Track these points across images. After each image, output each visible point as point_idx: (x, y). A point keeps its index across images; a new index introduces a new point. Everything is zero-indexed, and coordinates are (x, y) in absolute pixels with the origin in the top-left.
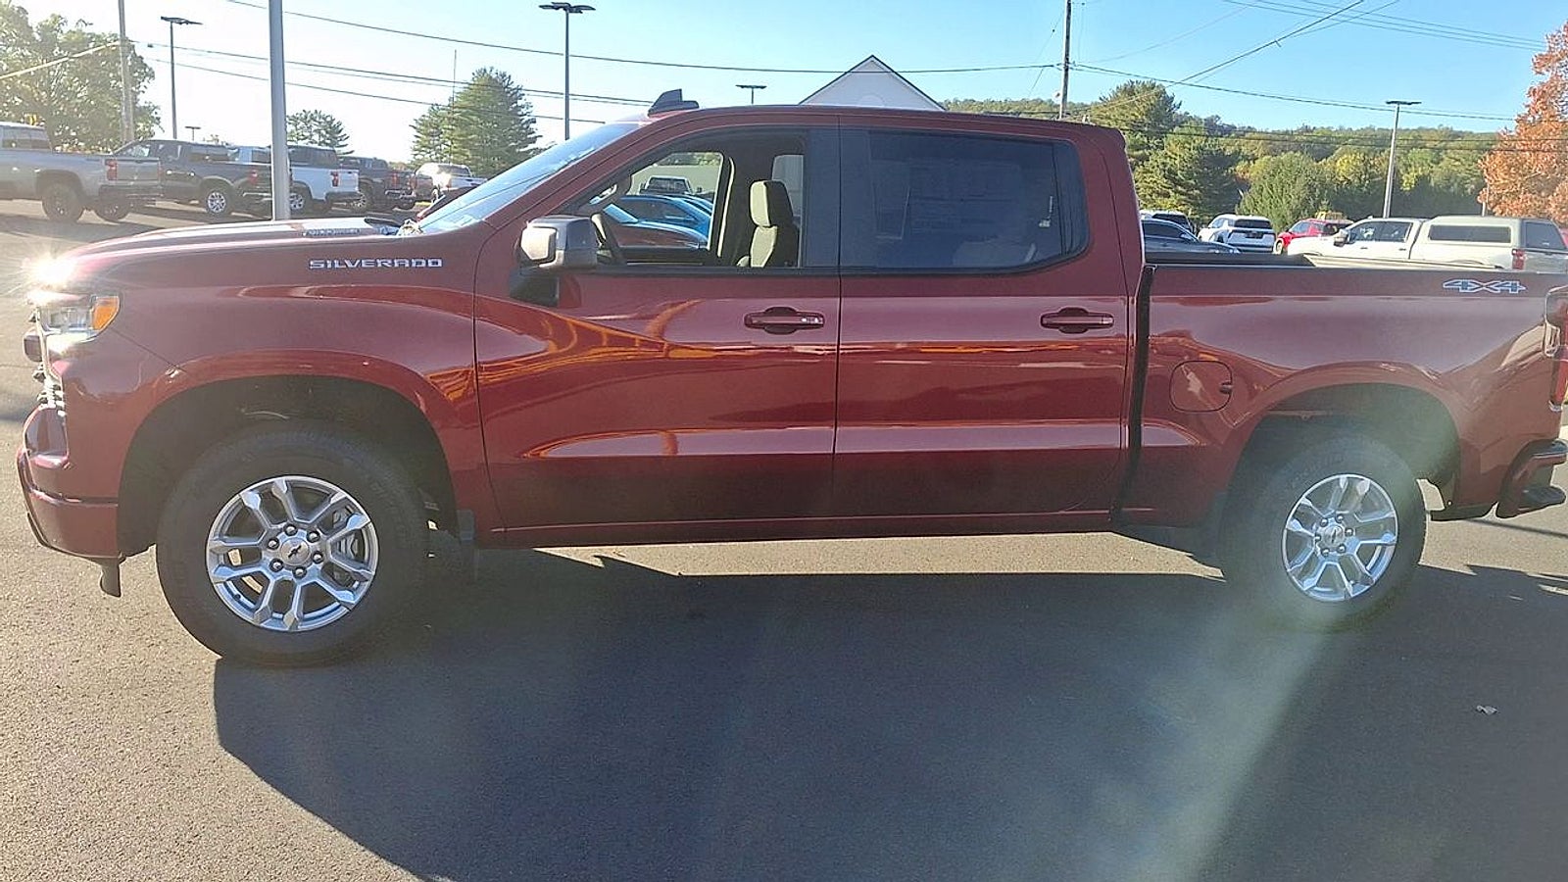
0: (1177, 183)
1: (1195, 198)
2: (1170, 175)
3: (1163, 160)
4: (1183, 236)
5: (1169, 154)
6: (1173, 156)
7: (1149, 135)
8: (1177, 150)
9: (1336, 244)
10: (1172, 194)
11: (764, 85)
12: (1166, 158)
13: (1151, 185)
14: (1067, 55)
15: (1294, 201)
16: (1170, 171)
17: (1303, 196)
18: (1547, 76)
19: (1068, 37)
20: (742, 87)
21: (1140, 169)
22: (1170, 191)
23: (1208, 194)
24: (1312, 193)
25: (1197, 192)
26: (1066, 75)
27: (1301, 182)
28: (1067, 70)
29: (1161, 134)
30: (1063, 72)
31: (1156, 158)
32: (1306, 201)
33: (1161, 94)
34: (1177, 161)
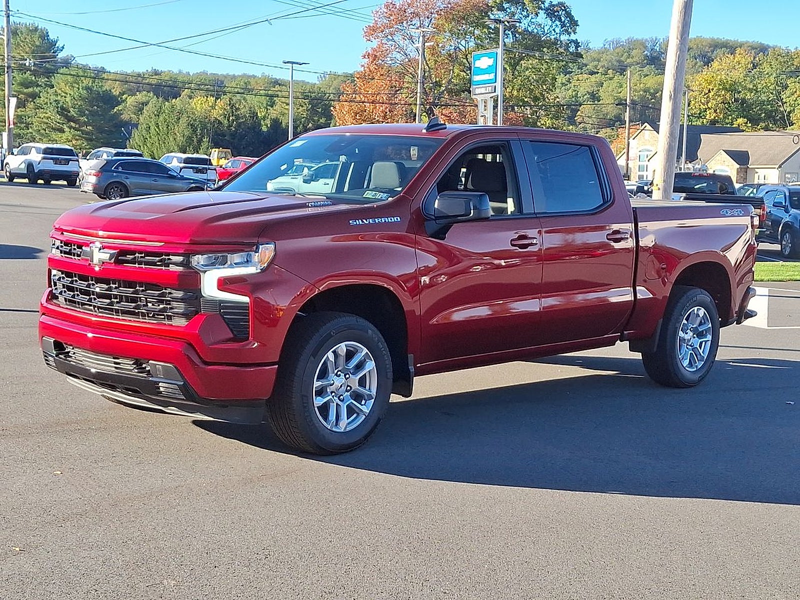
0: (70, 119)
1: (87, 133)
2: (63, 111)
3: (54, 97)
4: (169, 172)
5: (59, 92)
6: (63, 94)
8: (67, 89)
9: (305, 181)
10: (67, 129)
12: (56, 96)
13: (44, 120)
15: (180, 138)
16: (62, 108)
17: (186, 134)
18: (375, 43)
21: (31, 105)
22: (65, 127)
23: (100, 130)
24: (195, 131)
25: (90, 128)
27: (184, 121)
28: (7, 16)
29: (49, 73)
30: (5, 19)
31: (48, 96)
32: (190, 138)
33: (44, 36)
34: (68, 99)
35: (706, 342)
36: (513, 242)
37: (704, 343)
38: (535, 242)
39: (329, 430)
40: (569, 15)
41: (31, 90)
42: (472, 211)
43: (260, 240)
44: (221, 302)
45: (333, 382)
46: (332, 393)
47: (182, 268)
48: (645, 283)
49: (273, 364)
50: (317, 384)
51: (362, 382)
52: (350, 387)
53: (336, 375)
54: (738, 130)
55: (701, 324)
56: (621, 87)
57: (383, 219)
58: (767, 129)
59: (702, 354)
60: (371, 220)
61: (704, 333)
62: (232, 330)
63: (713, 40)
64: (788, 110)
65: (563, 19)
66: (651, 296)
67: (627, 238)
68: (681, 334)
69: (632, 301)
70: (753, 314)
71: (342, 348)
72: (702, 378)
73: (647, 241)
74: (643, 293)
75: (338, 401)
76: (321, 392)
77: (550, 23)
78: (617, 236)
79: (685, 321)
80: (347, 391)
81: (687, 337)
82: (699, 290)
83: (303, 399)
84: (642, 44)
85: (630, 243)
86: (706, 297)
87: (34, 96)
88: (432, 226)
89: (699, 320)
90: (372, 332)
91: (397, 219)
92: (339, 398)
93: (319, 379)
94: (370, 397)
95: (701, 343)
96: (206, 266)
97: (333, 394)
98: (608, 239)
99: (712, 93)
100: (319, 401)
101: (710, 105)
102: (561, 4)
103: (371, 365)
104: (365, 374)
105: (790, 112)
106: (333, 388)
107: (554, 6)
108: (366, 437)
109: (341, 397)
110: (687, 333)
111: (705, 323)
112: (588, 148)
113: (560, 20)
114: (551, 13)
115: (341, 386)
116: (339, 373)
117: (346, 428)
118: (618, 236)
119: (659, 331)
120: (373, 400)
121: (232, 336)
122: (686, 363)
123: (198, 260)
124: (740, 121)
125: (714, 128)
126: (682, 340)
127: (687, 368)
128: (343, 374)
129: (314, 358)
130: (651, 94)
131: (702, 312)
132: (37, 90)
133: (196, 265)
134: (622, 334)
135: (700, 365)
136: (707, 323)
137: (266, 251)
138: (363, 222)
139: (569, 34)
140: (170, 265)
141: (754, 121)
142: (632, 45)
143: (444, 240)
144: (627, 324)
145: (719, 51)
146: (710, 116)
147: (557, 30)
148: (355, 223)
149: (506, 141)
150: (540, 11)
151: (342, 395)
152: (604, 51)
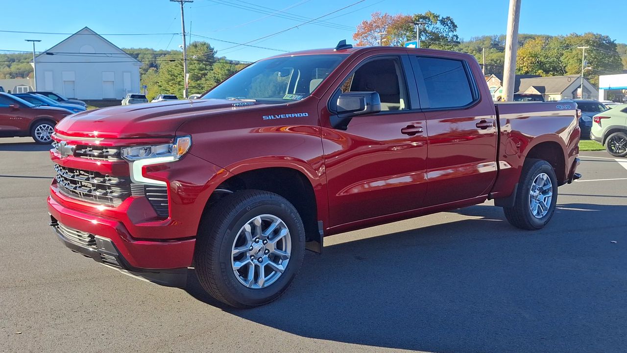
3: (214, 75)
5: (216, 72)
6: (218, 73)
7: (206, 65)
8: (219, 71)
11: (40, 40)
12: (215, 74)
13: (210, 85)
14: (184, 29)
16: (217, 80)
19: (183, 22)
20: (28, 41)
21: (203, 79)
26: (185, 38)
28: (184, 36)
29: (211, 64)
30: (183, 37)
31: (210, 75)
33: (208, 47)
34: (220, 75)
35: (548, 197)
36: (403, 131)
37: (547, 198)
38: (420, 130)
39: (248, 288)
40: (452, 23)
41: (203, 72)
42: (366, 107)
43: (178, 133)
44: (146, 186)
45: (251, 247)
46: (251, 256)
47: (116, 159)
48: (505, 157)
49: (193, 237)
50: (234, 251)
51: (279, 245)
52: (268, 250)
53: (255, 241)
54: (539, 76)
55: (545, 185)
56: (480, 59)
57: (292, 115)
58: (554, 75)
59: (546, 206)
60: (282, 115)
61: (547, 191)
62: (156, 211)
63: (524, 35)
64: (564, 66)
65: (449, 25)
66: (510, 167)
67: (492, 126)
68: (531, 192)
69: (496, 171)
70: (580, 176)
71: (258, 220)
72: (547, 222)
73: (506, 128)
74: (503, 165)
75: (258, 262)
76: (240, 257)
77: (443, 27)
78: (483, 125)
79: (534, 184)
80: (265, 254)
81: (535, 194)
82: (543, 161)
83: (221, 265)
84: (490, 38)
85: (493, 130)
86: (548, 166)
87: (205, 74)
88: (335, 119)
89: (543, 182)
90: (285, 204)
91: (305, 115)
92: (258, 260)
93: (236, 246)
94: (285, 258)
95: (545, 198)
96: (135, 156)
97: (253, 257)
98: (477, 127)
99: (525, 59)
100: (237, 266)
101: (524, 64)
102: (448, 18)
103: (285, 232)
104: (281, 239)
105: (565, 67)
106: (252, 253)
107: (444, 19)
108: (283, 291)
109: (260, 259)
110: (535, 192)
111: (547, 184)
112: (460, 62)
113: (448, 25)
114: (443, 22)
115: (259, 250)
116: (257, 240)
117: (264, 284)
118: (485, 125)
119: (516, 191)
120: (288, 260)
121: (156, 215)
122: (535, 213)
123: (128, 152)
124: (540, 71)
125: (527, 75)
126: (532, 197)
127: (536, 217)
128: (262, 241)
129: (231, 231)
130: (494, 62)
131: (545, 176)
132: (206, 72)
133: (126, 156)
134: (489, 194)
135: (545, 213)
136: (549, 183)
137: (184, 143)
138: (275, 117)
139: (453, 32)
140: (109, 157)
141: (547, 72)
142: (484, 39)
143: (346, 130)
144: (493, 188)
145: (527, 40)
146: (525, 69)
147: (447, 30)
148: (268, 118)
149: (397, 56)
150: (438, 21)
151: (261, 258)
152: (471, 42)
